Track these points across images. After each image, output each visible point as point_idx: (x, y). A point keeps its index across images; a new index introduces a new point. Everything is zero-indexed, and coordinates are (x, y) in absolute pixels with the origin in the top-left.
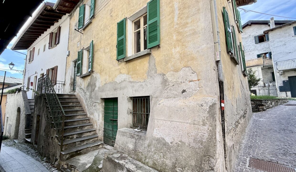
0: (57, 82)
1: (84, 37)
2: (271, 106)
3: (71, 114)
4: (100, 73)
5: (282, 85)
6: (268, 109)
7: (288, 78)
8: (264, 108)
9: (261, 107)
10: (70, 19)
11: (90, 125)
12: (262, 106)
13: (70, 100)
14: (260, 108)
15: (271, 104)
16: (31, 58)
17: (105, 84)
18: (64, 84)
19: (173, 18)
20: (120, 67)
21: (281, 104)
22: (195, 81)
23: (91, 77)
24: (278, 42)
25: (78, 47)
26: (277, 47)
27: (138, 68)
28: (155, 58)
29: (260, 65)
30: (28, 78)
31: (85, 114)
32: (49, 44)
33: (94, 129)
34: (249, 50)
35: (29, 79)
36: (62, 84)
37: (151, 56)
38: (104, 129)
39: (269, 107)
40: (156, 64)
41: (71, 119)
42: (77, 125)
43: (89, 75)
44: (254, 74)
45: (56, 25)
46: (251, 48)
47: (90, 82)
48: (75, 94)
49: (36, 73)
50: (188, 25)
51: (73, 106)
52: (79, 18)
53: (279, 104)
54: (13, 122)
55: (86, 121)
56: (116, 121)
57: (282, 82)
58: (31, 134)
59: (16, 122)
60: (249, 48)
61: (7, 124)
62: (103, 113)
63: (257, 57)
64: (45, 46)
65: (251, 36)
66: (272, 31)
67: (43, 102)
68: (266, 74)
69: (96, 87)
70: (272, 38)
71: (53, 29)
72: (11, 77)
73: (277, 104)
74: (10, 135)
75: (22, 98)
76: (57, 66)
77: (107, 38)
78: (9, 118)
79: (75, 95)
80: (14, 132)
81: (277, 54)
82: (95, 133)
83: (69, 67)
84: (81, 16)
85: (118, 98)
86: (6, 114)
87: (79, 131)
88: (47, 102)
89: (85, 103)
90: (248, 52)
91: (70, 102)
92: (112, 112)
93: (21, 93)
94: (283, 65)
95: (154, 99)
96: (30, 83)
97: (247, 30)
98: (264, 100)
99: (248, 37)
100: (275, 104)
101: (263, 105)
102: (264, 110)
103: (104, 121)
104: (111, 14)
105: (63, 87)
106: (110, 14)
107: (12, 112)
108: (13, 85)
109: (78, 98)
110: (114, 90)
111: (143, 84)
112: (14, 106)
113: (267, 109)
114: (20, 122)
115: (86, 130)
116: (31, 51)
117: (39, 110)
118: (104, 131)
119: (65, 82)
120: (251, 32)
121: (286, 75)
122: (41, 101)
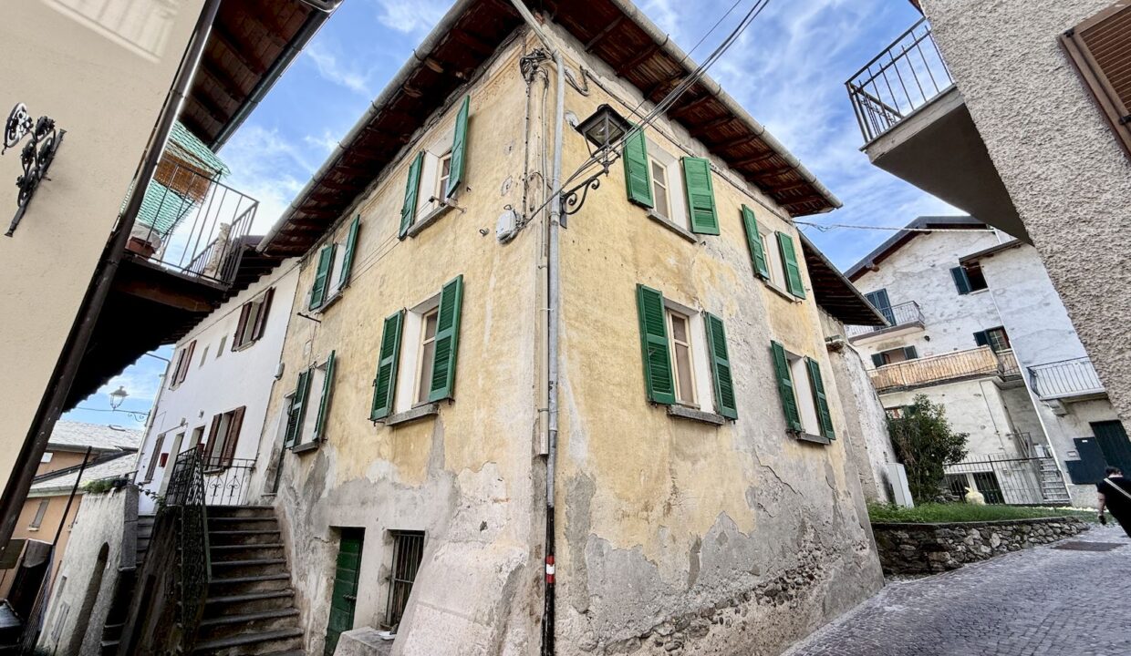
0: (235, 463)
1: (323, 331)
2: (986, 550)
3: (243, 576)
4: (340, 447)
5: (1075, 456)
6: (967, 562)
7: (1089, 427)
8: (947, 560)
9: (934, 556)
10: (301, 271)
11: (289, 616)
12: (937, 551)
13: (252, 529)
14: (933, 560)
15: (986, 541)
16: (180, 374)
17: (345, 482)
18: (253, 469)
19: (483, 333)
20: (379, 438)
21: (1041, 543)
22: (502, 501)
23: (319, 454)
24: (1019, 296)
25: (304, 357)
26: (1019, 311)
27: (412, 447)
28: (444, 426)
29: (988, 375)
30: (156, 439)
31: (287, 575)
32: (236, 335)
33: (298, 631)
34: (942, 315)
35: (160, 441)
36: (246, 468)
37: (438, 421)
38: (328, 629)
39: (971, 555)
40: (445, 444)
41: (241, 593)
42: (253, 613)
43: (315, 450)
44: (940, 414)
45: (264, 283)
46: (946, 311)
47: (314, 471)
48: (275, 504)
49: (182, 425)
50: (503, 359)
51: (255, 550)
52: (317, 280)
53: (1032, 540)
54: (78, 596)
55: (282, 600)
56: (353, 602)
57: (1072, 447)
58: (116, 642)
59: (86, 599)
60: (938, 309)
61: (56, 603)
62: (333, 574)
63: (975, 343)
64: (224, 340)
65: (939, 269)
66: (992, 258)
67: (173, 533)
68: (1025, 407)
69: (324, 488)
70: (996, 281)
71: (254, 292)
72: (110, 427)
73: (1017, 542)
74: (57, 646)
75: (121, 512)
76: (245, 408)
77: (367, 349)
78: (68, 582)
79: (272, 509)
80: (71, 634)
81: (1030, 336)
82: (300, 645)
83: (275, 413)
84: (321, 275)
85: (366, 531)
86: (62, 567)
87: (250, 635)
88: (180, 536)
89: (293, 539)
90: (939, 322)
91: (250, 535)
92: (352, 573)
93: (123, 494)
94: (1057, 376)
95: (431, 541)
96: (160, 458)
97: (919, 247)
98: (942, 527)
99: (927, 270)
100: (1006, 542)
101: (941, 548)
102: (950, 569)
103: (330, 602)
104: (382, 289)
105: (247, 476)
106: (380, 286)
107: (82, 558)
108: (112, 454)
109: (280, 517)
110: (360, 504)
111: (417, 495)
112: (92, 538)
113: (966, 565)
114: (98, 599)
115: (275, 631)
116: (185, 350)
117: (156, 559)
118: (326, 637)
119: (255, 461)
120: (936, 253)
121: (1079, 415)
122: (168, 531)
